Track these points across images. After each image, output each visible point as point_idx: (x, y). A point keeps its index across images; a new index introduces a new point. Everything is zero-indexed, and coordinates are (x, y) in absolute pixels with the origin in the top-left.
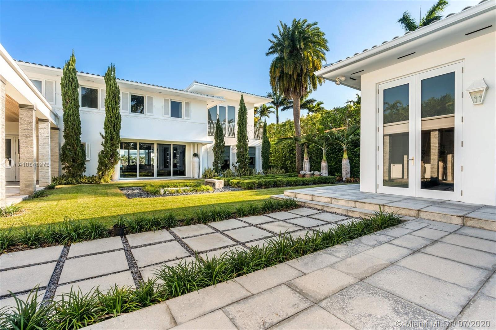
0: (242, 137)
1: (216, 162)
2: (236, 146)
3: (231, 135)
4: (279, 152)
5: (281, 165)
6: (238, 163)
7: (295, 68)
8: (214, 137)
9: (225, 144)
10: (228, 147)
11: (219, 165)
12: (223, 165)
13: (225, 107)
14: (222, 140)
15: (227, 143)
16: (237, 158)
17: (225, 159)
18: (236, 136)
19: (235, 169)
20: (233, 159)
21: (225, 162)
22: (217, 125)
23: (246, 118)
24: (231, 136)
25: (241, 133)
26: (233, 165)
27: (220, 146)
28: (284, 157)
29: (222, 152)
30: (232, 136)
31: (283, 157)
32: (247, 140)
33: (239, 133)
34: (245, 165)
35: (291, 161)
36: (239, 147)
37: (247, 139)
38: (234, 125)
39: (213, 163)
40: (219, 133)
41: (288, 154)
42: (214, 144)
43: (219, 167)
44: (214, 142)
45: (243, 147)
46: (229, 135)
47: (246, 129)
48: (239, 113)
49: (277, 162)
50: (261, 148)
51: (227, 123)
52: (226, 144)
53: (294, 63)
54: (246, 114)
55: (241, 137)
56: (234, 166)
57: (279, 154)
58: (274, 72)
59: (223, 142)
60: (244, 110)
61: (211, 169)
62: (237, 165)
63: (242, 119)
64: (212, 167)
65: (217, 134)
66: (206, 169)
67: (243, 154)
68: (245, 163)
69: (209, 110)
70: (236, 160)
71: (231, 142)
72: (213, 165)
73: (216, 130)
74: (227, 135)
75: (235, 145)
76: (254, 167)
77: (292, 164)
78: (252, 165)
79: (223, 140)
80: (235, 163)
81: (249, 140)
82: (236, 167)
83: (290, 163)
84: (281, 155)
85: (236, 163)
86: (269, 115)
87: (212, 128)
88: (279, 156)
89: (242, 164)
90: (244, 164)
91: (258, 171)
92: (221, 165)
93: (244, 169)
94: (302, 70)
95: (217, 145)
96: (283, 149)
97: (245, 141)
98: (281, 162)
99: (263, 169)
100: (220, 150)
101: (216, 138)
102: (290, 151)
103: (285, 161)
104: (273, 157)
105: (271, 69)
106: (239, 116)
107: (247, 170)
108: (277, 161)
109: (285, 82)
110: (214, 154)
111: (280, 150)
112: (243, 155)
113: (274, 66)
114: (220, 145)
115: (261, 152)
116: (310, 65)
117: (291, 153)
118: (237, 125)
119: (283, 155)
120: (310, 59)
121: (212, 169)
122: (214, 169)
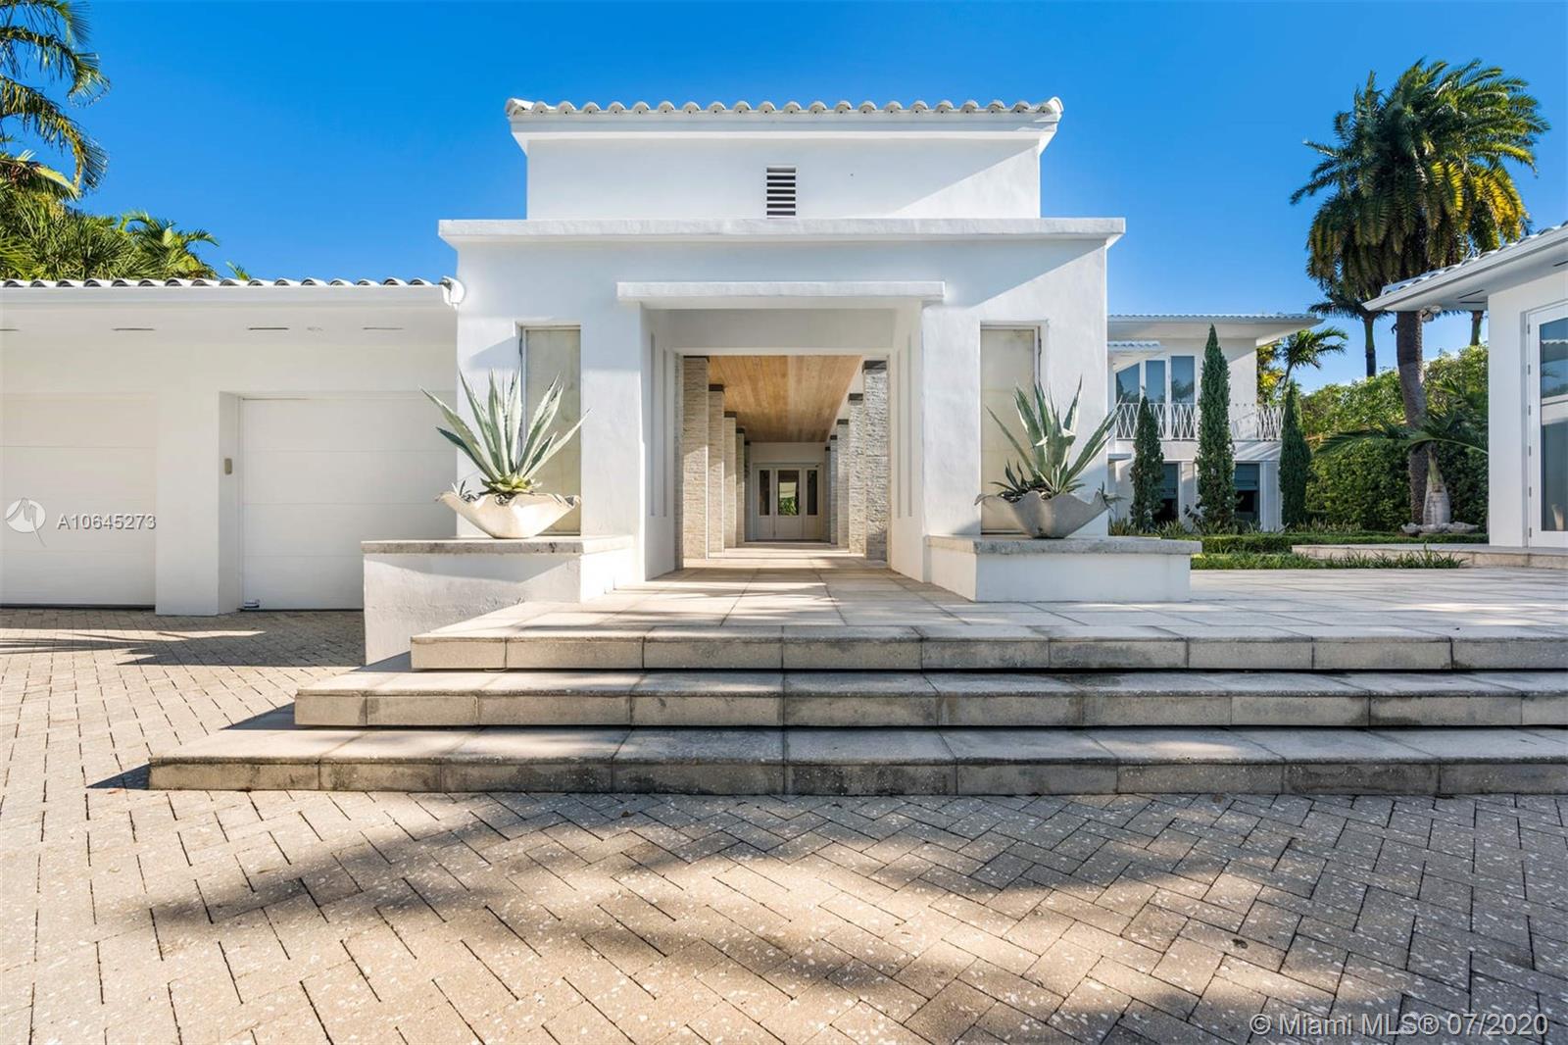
0: (1215, 435)
1: (1139, 503)
2: (1197, 461)
3: (1181, 435)
4: (1354, 473)
5: (1360, 514)
6: (1202, 508)
7: (1396, 221)
8: (1132, 443)
9: (1163, 458)
10: (1175, 466)
11: (1149, 511)
12: (1158, 510)
13: (1164, 362)
14: (1155, 449)
15: (1171, 456)
16: (1200, 492)
17: (1165, 497)
18: (1197, 437)
19: (1194, 521)
20: (1188, 497)
21: (1163, 505)
22: (1140, 412)
23: (1225, 388)
24: (1181, 438)
25: (1210, 429)
26: (1186, 513)
27: (1151, 466)
28: (1373, 490)
29: (1156, 480)
30: (1185, 435)
31: (1367, 490)
32: (1230, 446)
33: (1203, 428)
34: (1224, 511)
35: (1397, 500)
36: (1203, 465)
37: (1231, 442)
38: (1188, 407)
39: (1132, 507)
40: (1148, 435)
41: (1384, 481)
42: (1133, 460)
43: (1148, 515)
44: (1134, 455)
45: (1216, 466)
46: (1176, 435)
47: (1225, 415)
48: (1205, 375)
49: (1346, 505)
50: (1278, 464)
51: (1168, 404)
52: (1166, 459)
53: (1394, 205)
54: (1226, 375)
55: (1209, 437)
56: (1190, 516)
57: (1354, 481)
58: (1324, 241)
59: (1157, 454)
60: (1220, 367)
61: (1125, 520)
62: (1199, 512)
63: (1212, 392)
64: (1130, 518)
65: (1140, 433)
66: (1114, 521)
67: (1217, 482)
68: (1223, 505)
69: (1117, 375)
70: (1197, 498)
71: (1183, 453)
72: (1132, 513)
73: (1139, 424)
74: (1168, 435)
75: (1193, 460)
76: (1256, 517)
77: (1403, 509)
78: (1250, 514)
79: (1158, 450)
80: (1193, 508)
81: (1235, 444)
82: (1196, 516)
83: (1396, 507)
84: (1360, 482)
85: (1198, 507)
86: (1320, 358)
87: (1128, 421)
88: (1352, 486)
89: (1216, 508)
90: (1220, 508)
91: (1266, 530)
92: (1152, 510)
93: (1219, 522)
94: (1421, 221)
95: (1139, 462)
96: (1366, 463)
97: (1224, 448)
98: (1360, 505)
99: (1284, 523)
100: (1150, 475)
101: (1138, 446)
102: (1393, 467)
103: (1375, 502)
104: (1332, 491)
105: (1313, 233)
106: (1205, 384)
107: (1230, 525)
108: (1346, 501)
109: (1365, 264)
110: (1134, 485)
111: (1355, 468)
112: (1219, 485)
113: (1324, 222)
114: (1149, 462)
115: (1277, 477)
116: (1453, 203)
117: (1396, 476)
118: (1199, 407)
119: (1366, 483)
120: (1456, 182)
121: (1129, 523)
122: (1133, 521)
